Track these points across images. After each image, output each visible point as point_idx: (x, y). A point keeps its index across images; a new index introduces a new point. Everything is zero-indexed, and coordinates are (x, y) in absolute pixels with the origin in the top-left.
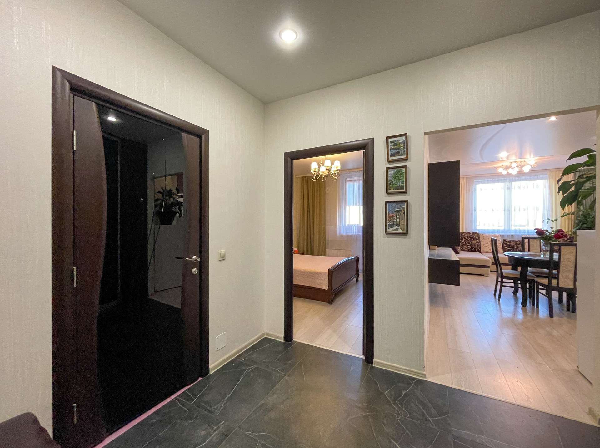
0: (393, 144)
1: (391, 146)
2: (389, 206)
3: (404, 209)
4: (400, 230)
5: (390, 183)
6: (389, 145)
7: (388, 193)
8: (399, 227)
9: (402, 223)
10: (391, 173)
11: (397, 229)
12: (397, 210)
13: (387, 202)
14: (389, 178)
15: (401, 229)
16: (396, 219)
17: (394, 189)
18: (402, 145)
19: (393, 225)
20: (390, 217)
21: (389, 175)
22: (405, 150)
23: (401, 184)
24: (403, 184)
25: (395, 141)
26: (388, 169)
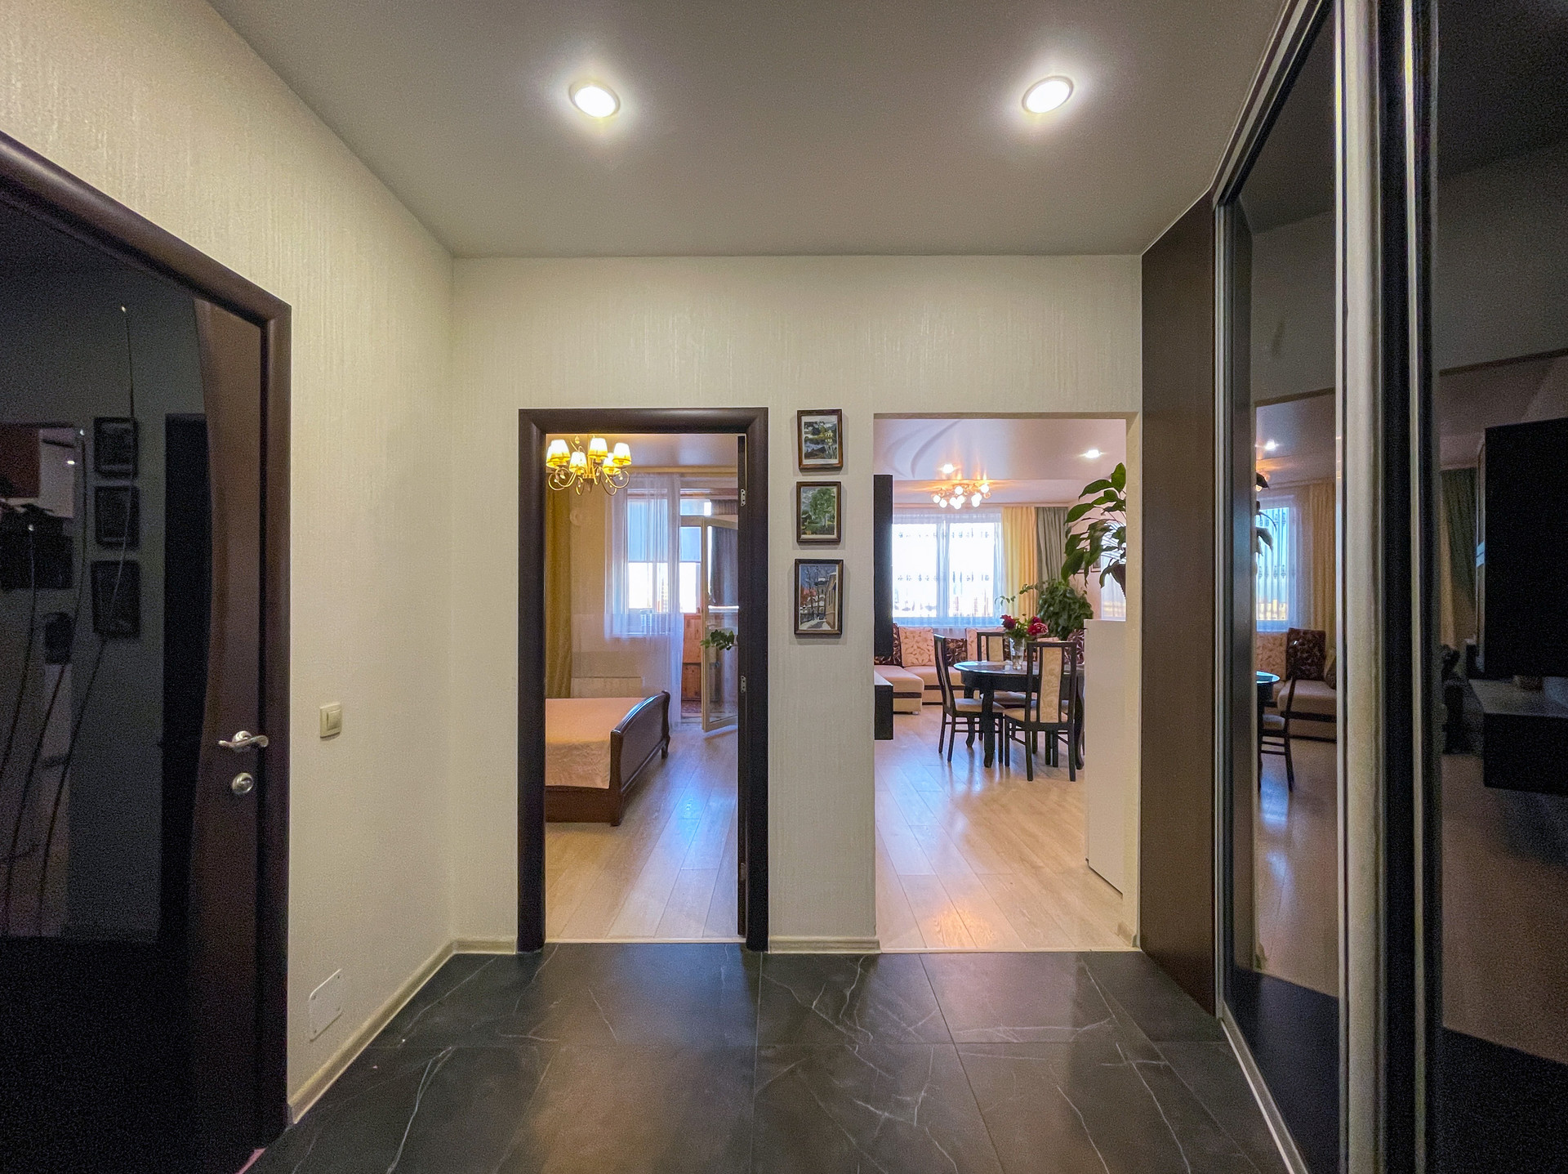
0: (811, 428)
1: (806, 433)
2: (803, 570)
3: (835, 579)
4: (826, 627)
5: (806, 519)
6: (803, 430)
7: (801, 542)
8: (825, 620)
9: (829, 610)
10: (808, 494)
11: (819, 625)
12: (819, 580)
13: (798, 562)
14: (803, 508)
15: (829, 624)
16: (818, 601)
17: (812, 534)
18: (830, 434)
19: (810, 616)
20: (804, 598)
21: (803, 500)
22: (837, 446)
23: (827, 523)
24: (833, 522)
25: (816, 423)
26: (800, 485)
